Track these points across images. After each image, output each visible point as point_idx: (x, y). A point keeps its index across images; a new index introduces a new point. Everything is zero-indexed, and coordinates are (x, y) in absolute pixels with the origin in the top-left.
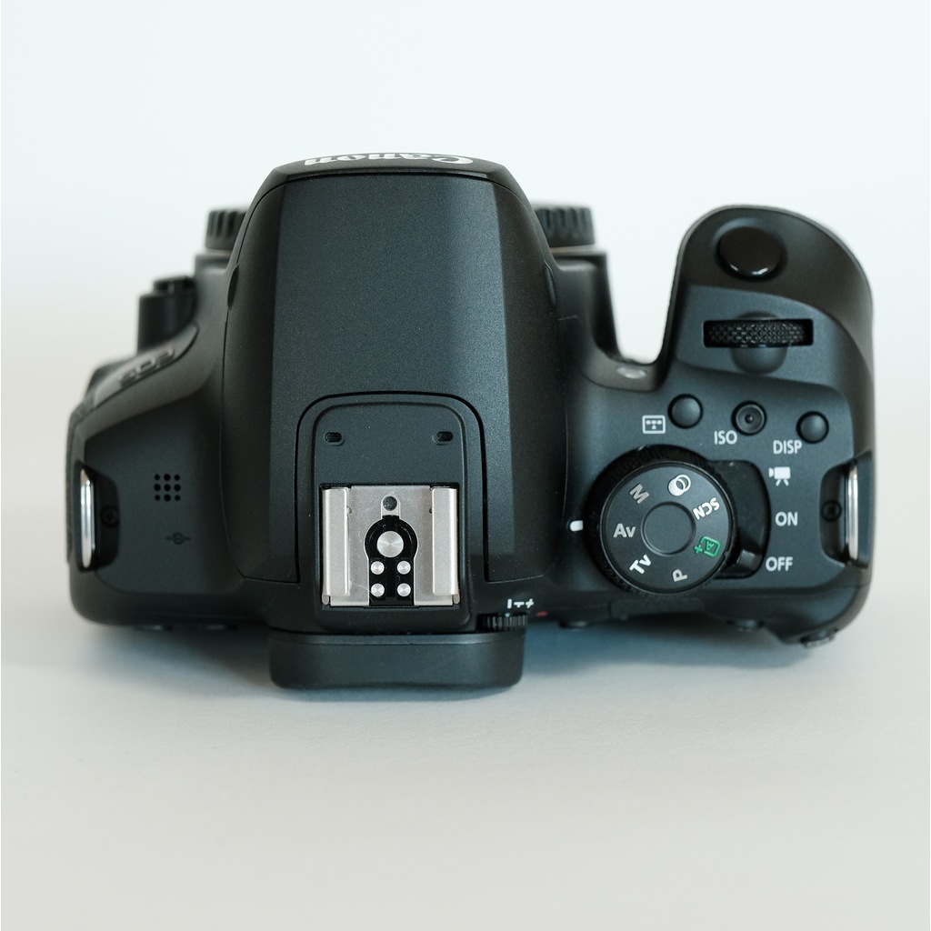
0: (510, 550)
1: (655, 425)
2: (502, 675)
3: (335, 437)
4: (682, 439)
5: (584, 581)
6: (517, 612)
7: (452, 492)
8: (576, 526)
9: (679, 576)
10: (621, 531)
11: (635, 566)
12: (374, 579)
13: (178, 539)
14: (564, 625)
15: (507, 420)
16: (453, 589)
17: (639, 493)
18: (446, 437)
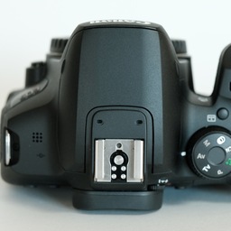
0: (161, 163)
1: (212, 119)
2: (155, 206)
3: (100, 122)
4: (222, 123)
5: (186, 173)
6: (161, 184)
7: (142, 142)
8: (183, 154)
9: (220, 172)
10: (200, 156)
11: (204, 169)
12: (113, 172)
13: (41, 156)
14: (177, 188)
15: (162, 117)
16: (142, 177)
17: (207, 143)
18: (140, 122)
